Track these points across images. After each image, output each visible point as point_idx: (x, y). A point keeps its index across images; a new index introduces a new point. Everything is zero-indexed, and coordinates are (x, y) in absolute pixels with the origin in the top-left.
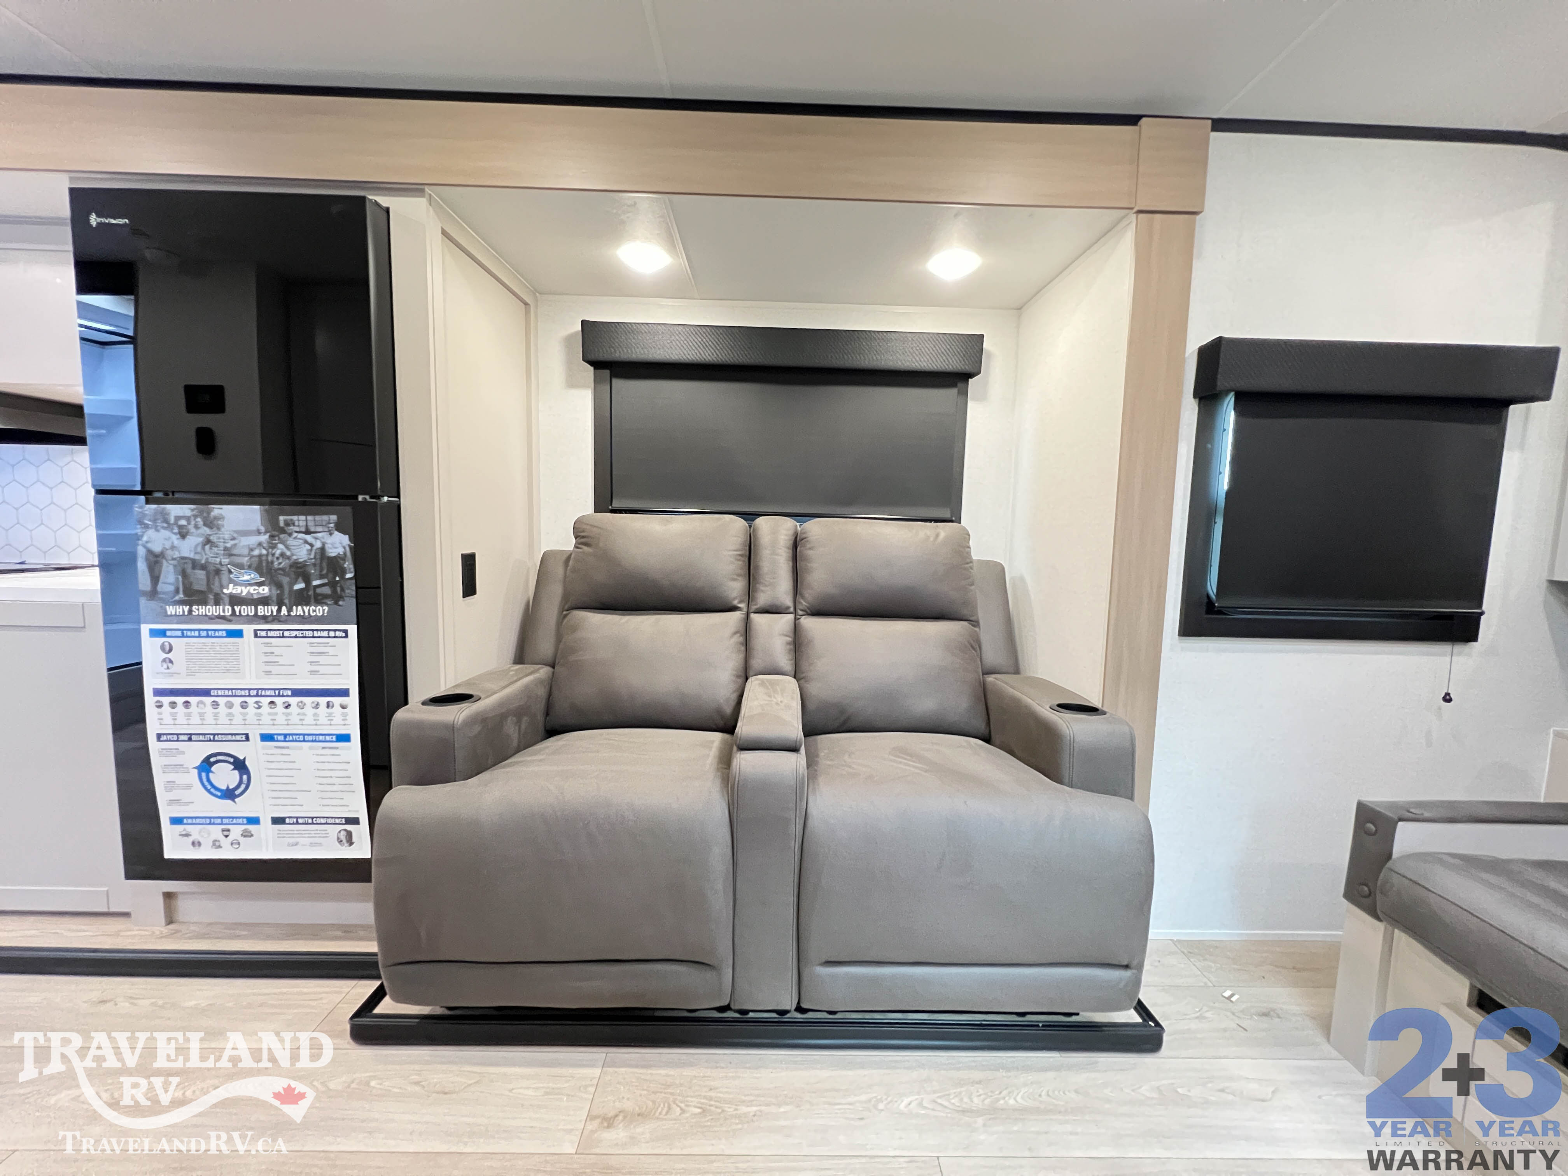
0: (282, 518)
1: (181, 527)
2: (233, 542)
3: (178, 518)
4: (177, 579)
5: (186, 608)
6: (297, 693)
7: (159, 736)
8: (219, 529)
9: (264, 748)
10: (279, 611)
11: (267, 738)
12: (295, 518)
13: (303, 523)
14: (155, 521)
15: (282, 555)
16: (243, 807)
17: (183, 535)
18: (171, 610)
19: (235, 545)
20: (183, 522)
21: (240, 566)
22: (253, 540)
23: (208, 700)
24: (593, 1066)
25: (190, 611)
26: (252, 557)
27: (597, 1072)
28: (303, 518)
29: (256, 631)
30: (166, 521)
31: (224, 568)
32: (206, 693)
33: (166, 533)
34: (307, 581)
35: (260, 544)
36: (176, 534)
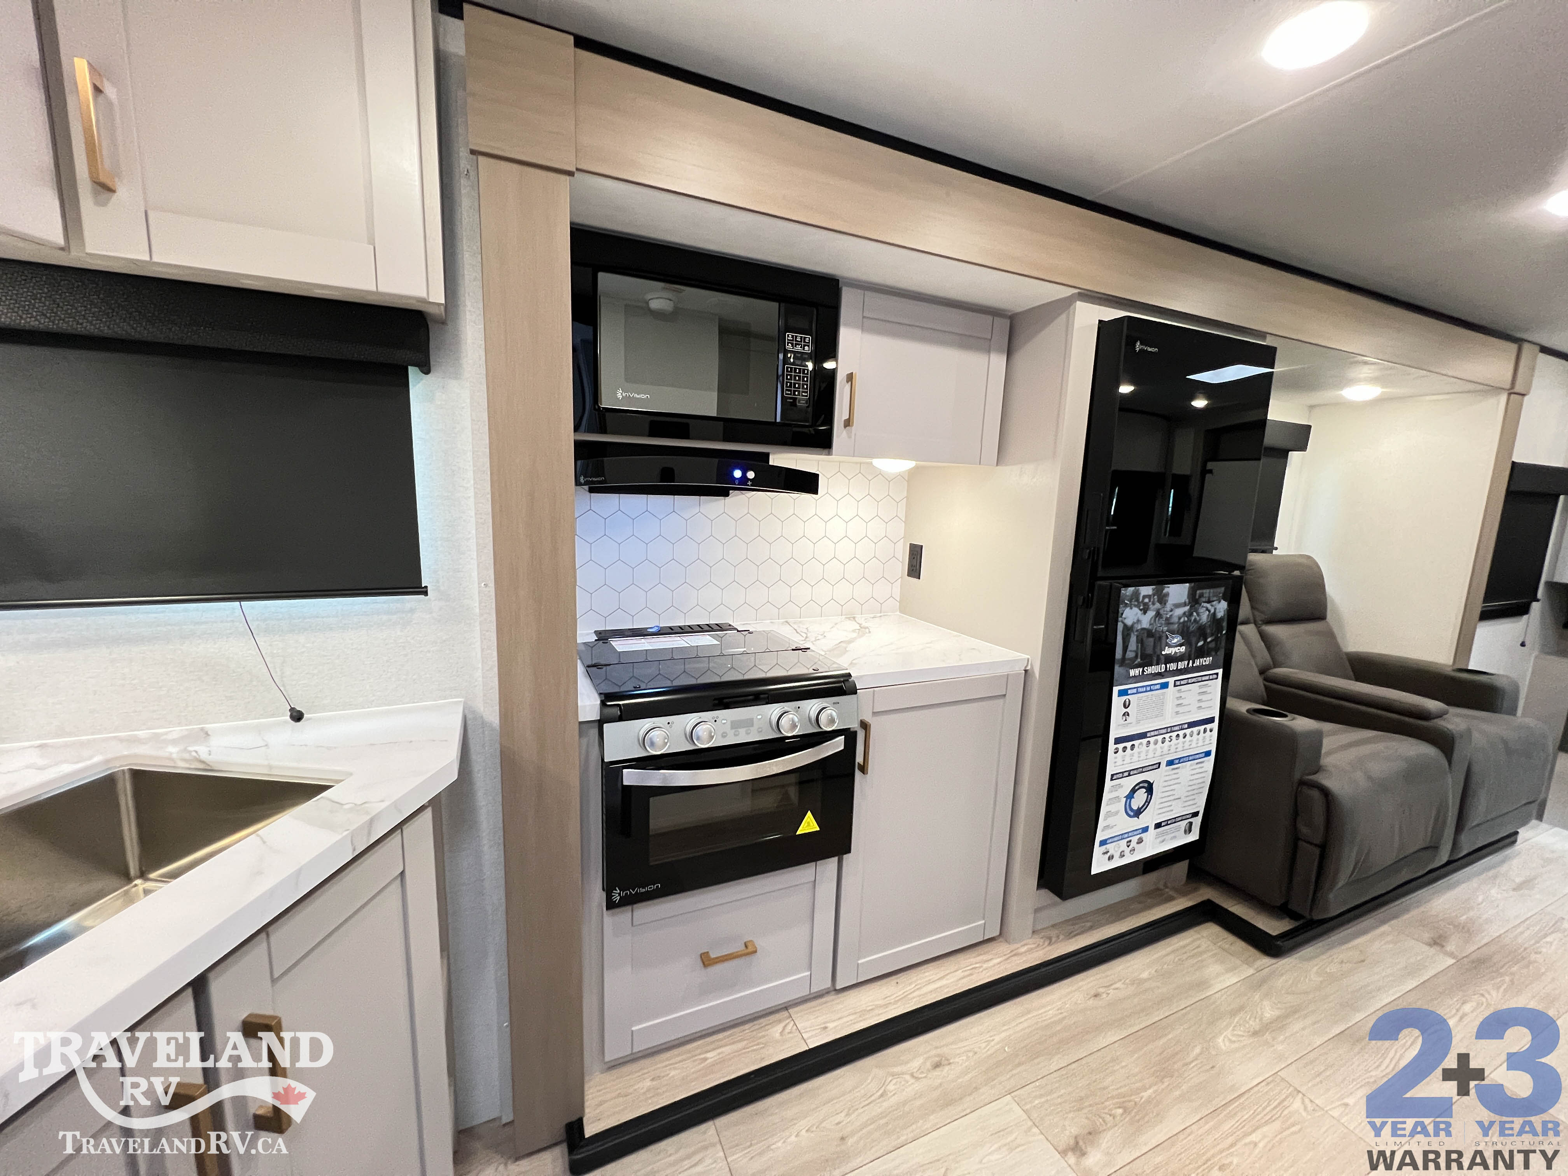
1: (1145, 604)
2: (1170, 613)
3: (1144, 597)
4: (1137, 647)
5: (1141, 670)
7: (1113, 775)
8: (1165, 604)
9: (1167, 771)
10: (1188, 664)
11: (1170, 763)
12: (1204, 591)
14: (1131, 601)
15: (1195, 619)
17: (1145, 611)
18: (1132, 673)
19: (1172, 615)
20: (1147, 600)
21: (1173, 632)
22: (1179, 611)
23: (1145, 741)
25: (1143, 671)
26: (1180, 623)
28: (1208, 591)
29: (1175, 681)
30: (1137, 600)
31: (1164, 635)
32: (1143, 736)
33: (1136, 610)
34: (1205, 640)
35: (1184, 613)
36: (1141, 610)
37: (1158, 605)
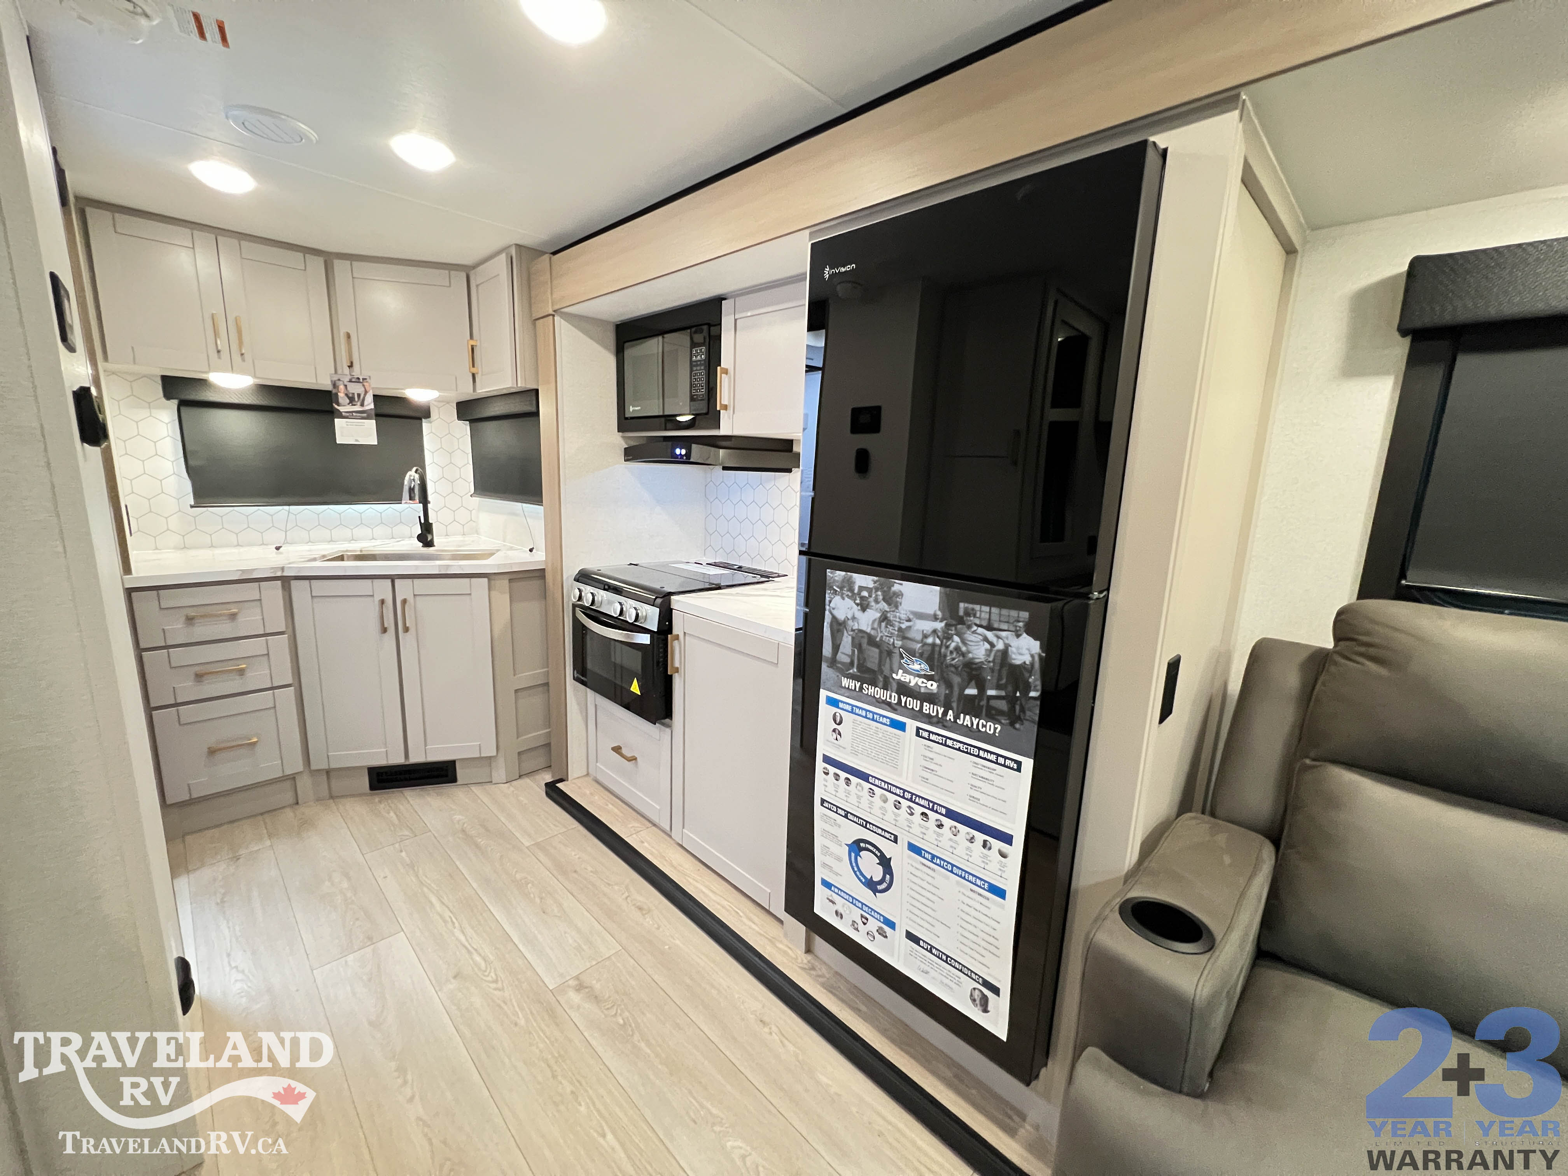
0: (962, 605)
1: (862, 598)
2: (908, 624)
3: (861, 588)
4: (853, 652)
5: (858, 684)
6: (951, 814)
7: (823, 801)
8: (897, 607)
9: (909, 857)
10: (945, 713)
11: (913, 848)
12: (977, 607)
13: (985, 616)
14: (841, 588)
15: (957, 649)
16: (880, 903)
17: (864, 607)
18: (845, 682)
19: (909, 627)
20: (865, 594)
21: (912, 653)
22: (928, 626)
23: (866, 785)
25: (861, 688)
26: (925, 644)
28: (986, 609)
29: (918, 729)
30: (851, 590)
31: (897, 651)
32: (864, 777)
33: (849, 602)
34: (982, 688)
35: (935, 631)
36: (857, 605)
37: (884, 606)
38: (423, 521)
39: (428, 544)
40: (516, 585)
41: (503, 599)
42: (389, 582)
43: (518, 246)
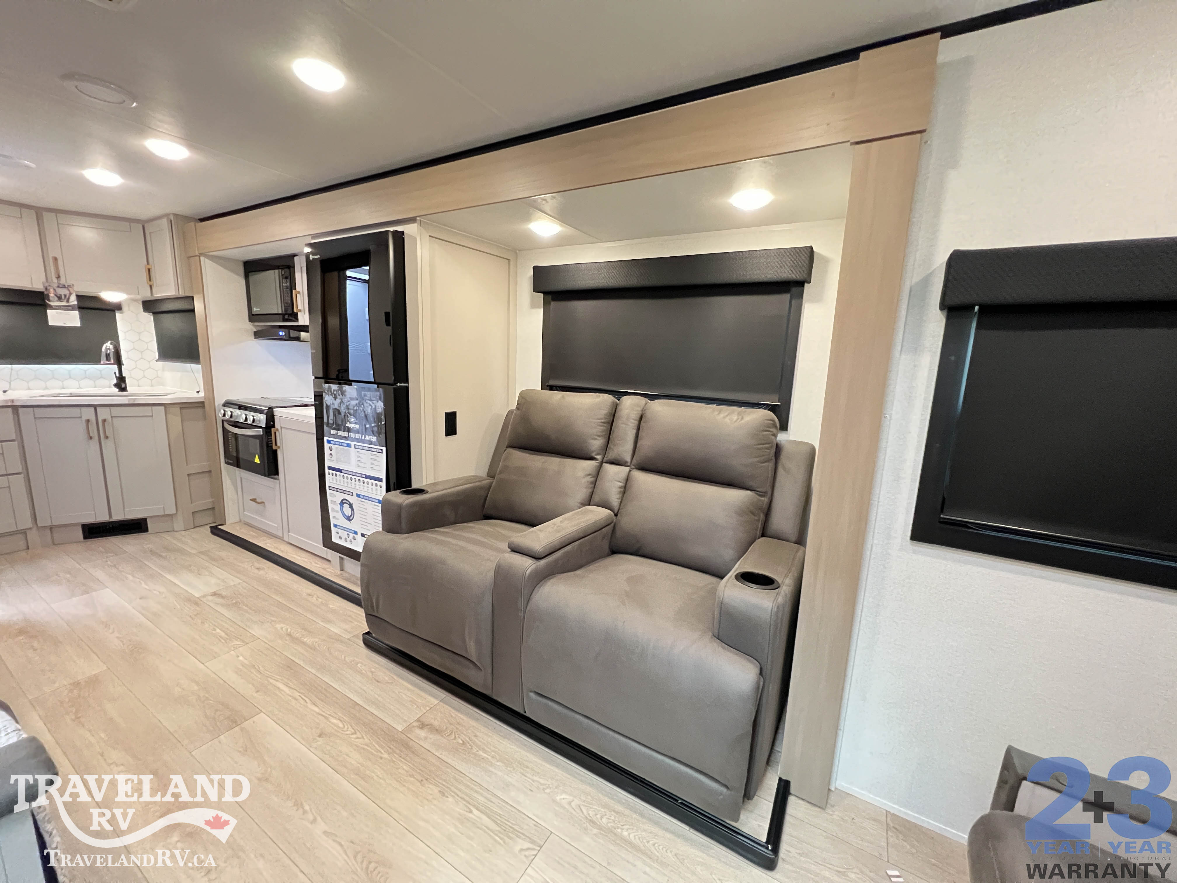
0: (363, 393)
1: (335, 395)
3: (334, 390)
4: (333, 418)
5: (336, 432)
6: (367, 477)
7: (329, 487)
8: (345, 396)
9: (358, 500)
10: (362, 437)
11: (358, 496)
12: (366, 393)
13: (369, 396)
14: (328, 391)
15: (363, 410)
16: (353, 525)
17: (335, 398)
18: (332, 432)
19: (349, 404)
20: (335, 392)
21: (351, 414)
22: (354, 403)
23: (342, 474)
24: (437, 698)
26: (354, 410)
27: (436, 702)
28: (369, 393)
29: (355, 445)
30: (331, 392)
31: (346, 414)
32: (341, 471)
33: (330, 397)
34: (370, 425)
35: (356, 404)
36: (333, 398)
37: (341, 397)
38: (118, 375)
39: (124, 389)
40: (184, 411)
41: (176, 420)
42: (93, 409)
43: (176, 215)
